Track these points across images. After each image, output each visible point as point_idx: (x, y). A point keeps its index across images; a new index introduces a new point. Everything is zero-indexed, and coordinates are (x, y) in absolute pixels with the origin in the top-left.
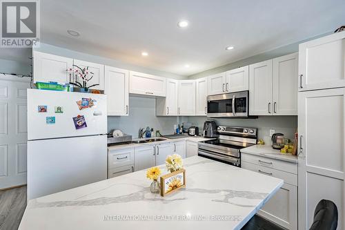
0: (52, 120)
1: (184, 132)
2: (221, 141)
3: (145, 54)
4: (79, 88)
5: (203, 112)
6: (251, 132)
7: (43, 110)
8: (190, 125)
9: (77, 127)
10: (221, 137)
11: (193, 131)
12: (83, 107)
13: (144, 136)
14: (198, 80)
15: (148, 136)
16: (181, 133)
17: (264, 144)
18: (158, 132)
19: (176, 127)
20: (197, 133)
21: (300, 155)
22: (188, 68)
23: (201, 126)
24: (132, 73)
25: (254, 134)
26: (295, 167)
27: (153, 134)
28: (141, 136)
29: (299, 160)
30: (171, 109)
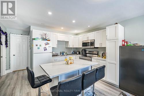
0: (39, 48)
1: (75, 53)
2: (87, 56)
3: (62, 28)
4: (44, 39)
5: (81, 46)
6: (96, 53)
7: (37, 45)
8: (77, 51)
9: (45, 50)
10: (87, 55)
11: (78, 53)
12: (46, 45)
13: (62, 54)
14: (79, 36)
15: (63, 54)
16: (74, 54)
17: (100, 56)
18: (66, 53)
19: (72, 51)
20: (79, 53)
21: (106, 58)
22: (76, 31)
23: (81, 51)
24: (58, 34)
25: (97, 53)
26: (105, 62)
27: (64, 54)
28: (61, 54)
29: (106, 60)
30: (71, 45)
